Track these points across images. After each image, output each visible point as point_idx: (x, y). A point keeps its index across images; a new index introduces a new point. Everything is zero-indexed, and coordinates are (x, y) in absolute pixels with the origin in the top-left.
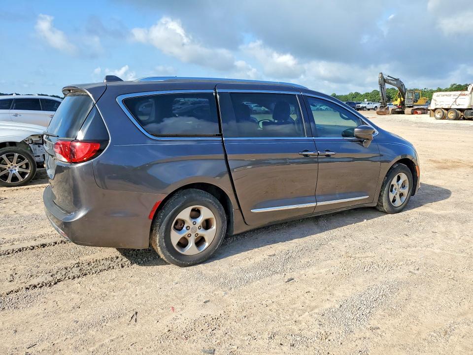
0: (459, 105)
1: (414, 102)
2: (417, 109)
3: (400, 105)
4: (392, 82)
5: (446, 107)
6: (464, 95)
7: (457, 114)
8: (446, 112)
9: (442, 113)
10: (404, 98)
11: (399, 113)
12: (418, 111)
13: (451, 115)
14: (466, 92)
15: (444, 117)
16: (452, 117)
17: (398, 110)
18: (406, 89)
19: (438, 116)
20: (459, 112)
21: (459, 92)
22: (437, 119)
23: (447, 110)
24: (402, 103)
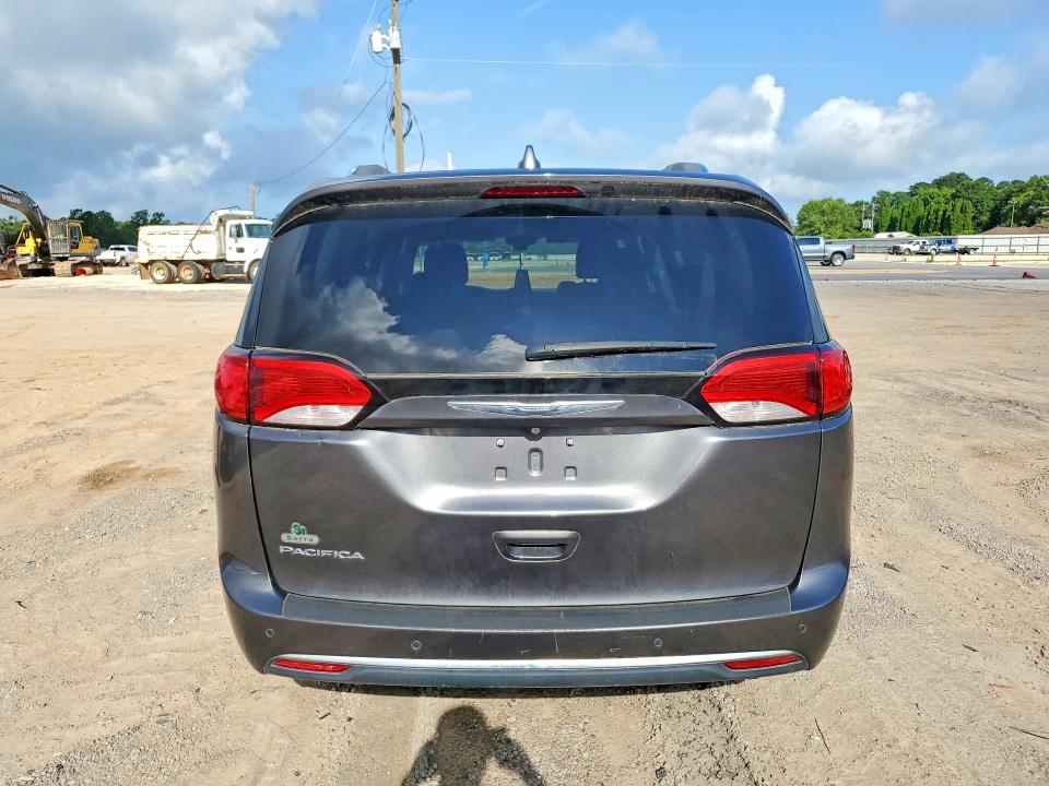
0: (199, 252)
1: (72, 248)
2: (82, 263)
3: (36, 255)
4: (9, 199)
5: (174, 257)
6: (206, 232)
7: (198, 271)
8: (173, 267)
9: (166, 271)
10: (44, 238)
11: (37, 273)
12: (85, 269)
13: (187, 274)
14: (208, 228)
15: (171, 280)
16: (190, 278)
17: (34, 267)
18: (45, 218)
19: (159, 276)
20: (200, 267)
21: (196, 228)
22: (158, 283)
23: (176, 263)
24: (43, 251)
